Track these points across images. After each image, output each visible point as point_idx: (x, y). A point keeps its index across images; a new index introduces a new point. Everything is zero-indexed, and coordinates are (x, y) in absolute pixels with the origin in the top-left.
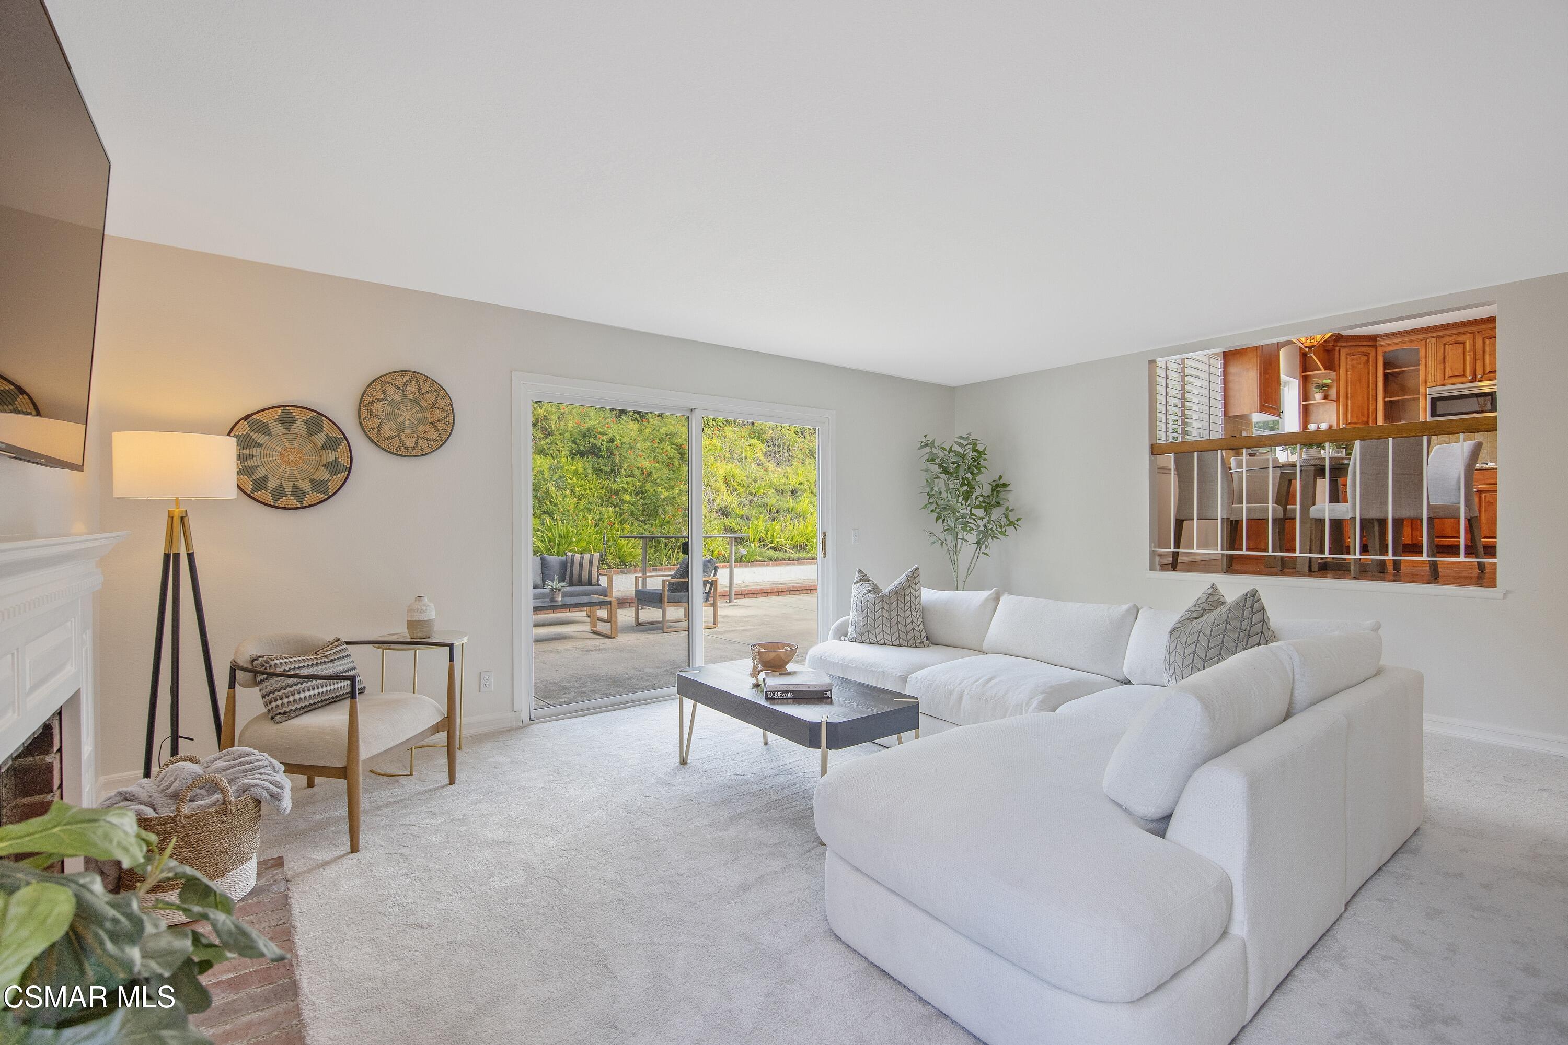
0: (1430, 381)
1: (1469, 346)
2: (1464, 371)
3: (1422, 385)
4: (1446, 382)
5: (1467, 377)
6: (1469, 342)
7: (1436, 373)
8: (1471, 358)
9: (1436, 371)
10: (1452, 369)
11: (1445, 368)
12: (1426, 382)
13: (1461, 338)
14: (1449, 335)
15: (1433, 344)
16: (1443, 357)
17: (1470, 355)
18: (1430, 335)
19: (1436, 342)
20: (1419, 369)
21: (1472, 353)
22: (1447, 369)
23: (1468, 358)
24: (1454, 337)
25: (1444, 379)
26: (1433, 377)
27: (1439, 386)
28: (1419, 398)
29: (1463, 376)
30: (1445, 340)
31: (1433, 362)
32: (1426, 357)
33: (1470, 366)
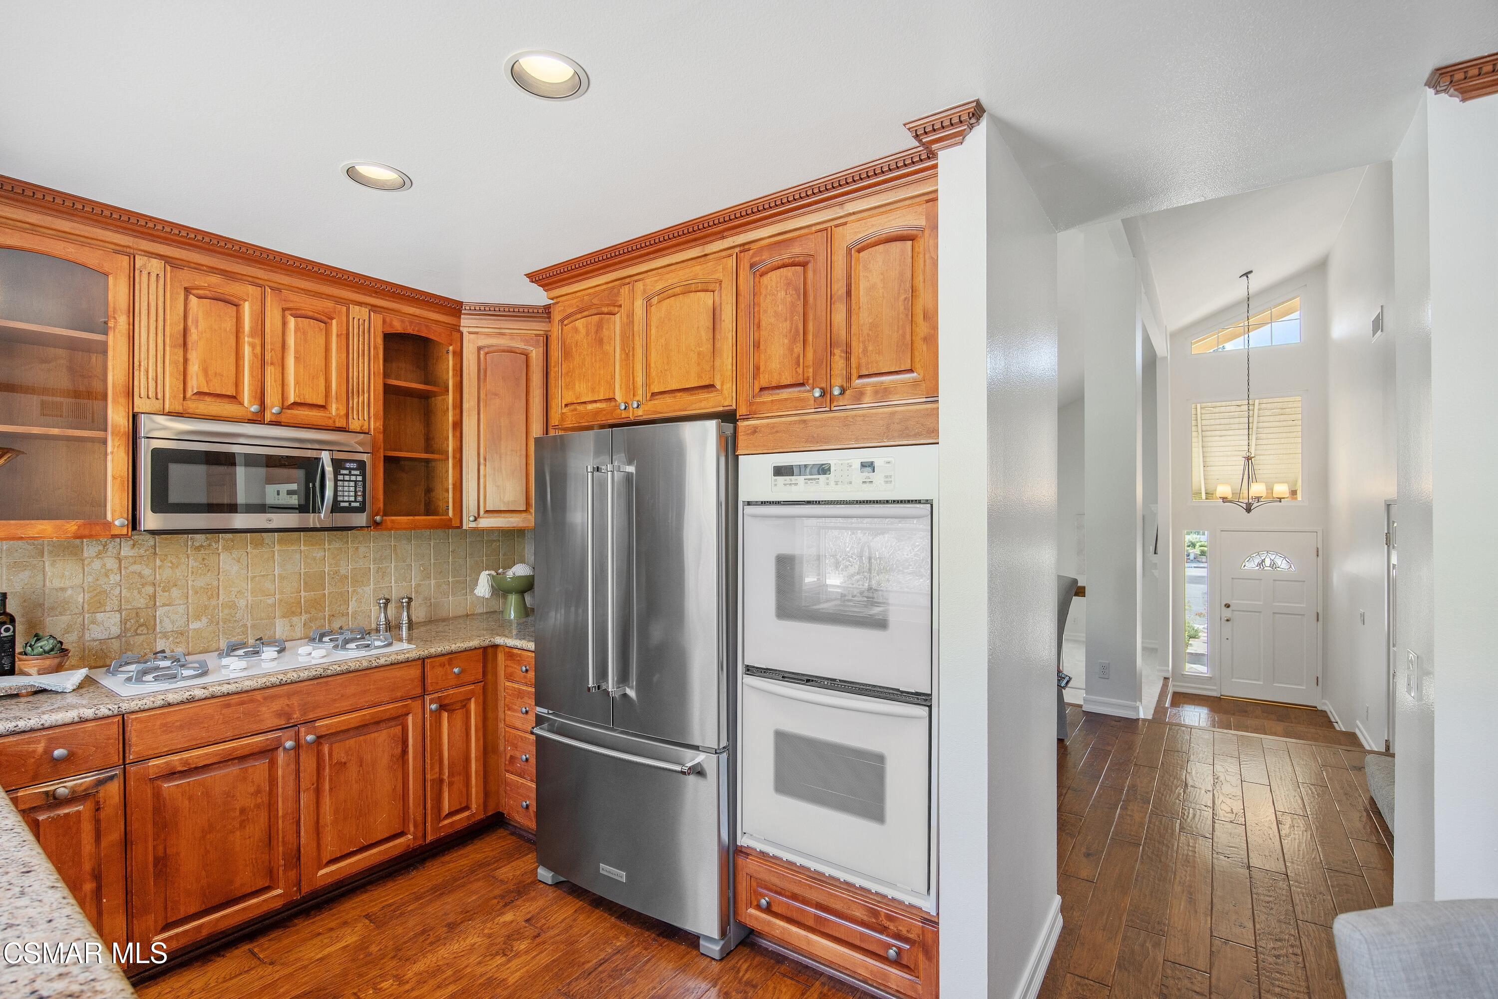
0: (143, 393)
1: (251, 321)
2: (238, 384)
3: (114, 401)
4: (197, 406)
5: (242, 404)
6: (251, 307)
7: (160, 370)
8: (255, 355)
9: (160, 365)
10: (205, 371)
11: (186, 361)
12: (130, 394)
13: (233, 289)
14: (197, 267)
15: (153, 278)
16: (182, 326)
17: (253, 346)
18: (145, 245)
19: (162, 275)
20: (105, 344)
21: (258, 341)
22: (194, 368)
23: (247, 351)
24: (214, 279)
25: (184, 398)
26: (152, 384)
27: (169, 414)
28: (104, 442)
29: (234, 398)
30: (188, 277)
31: (152, 335)
32: (132, 311)
33: (252, 375)
